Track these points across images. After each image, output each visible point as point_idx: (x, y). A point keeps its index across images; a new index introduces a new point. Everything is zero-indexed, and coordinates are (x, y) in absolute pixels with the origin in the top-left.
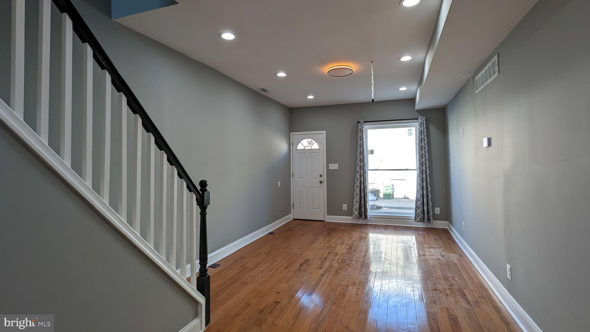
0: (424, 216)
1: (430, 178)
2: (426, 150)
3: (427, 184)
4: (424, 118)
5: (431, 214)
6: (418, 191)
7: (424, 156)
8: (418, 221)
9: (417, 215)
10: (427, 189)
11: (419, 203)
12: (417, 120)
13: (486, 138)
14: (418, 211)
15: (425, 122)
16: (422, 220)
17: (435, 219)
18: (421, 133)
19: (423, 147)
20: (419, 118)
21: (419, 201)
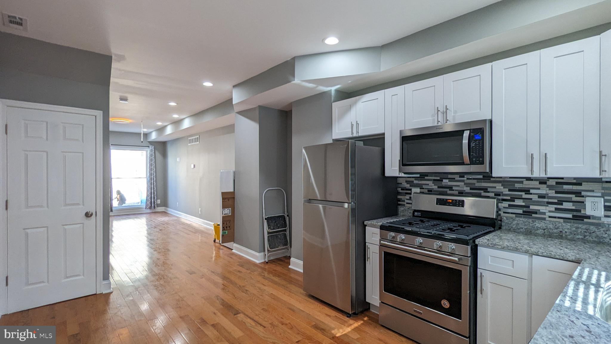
0: (151, 205)
1: (156, 187)
2: (154, 166)
3: (154, 186)
4: (153, 147)
5: (156, 203)
6: (147, 191)
7: (152, 170)
8: (148, 209)
9: (146, 205)
10: (154, 189)
11: (148, 198)
12: (148, 147)
13: (193, 165)
14: (148, 203)
15: (153, 149)
16: (150, 208)
17: (157, 207)
18: (151, 155)
19: (152, 159)
20: (150, 146)
21: (148, 197)
